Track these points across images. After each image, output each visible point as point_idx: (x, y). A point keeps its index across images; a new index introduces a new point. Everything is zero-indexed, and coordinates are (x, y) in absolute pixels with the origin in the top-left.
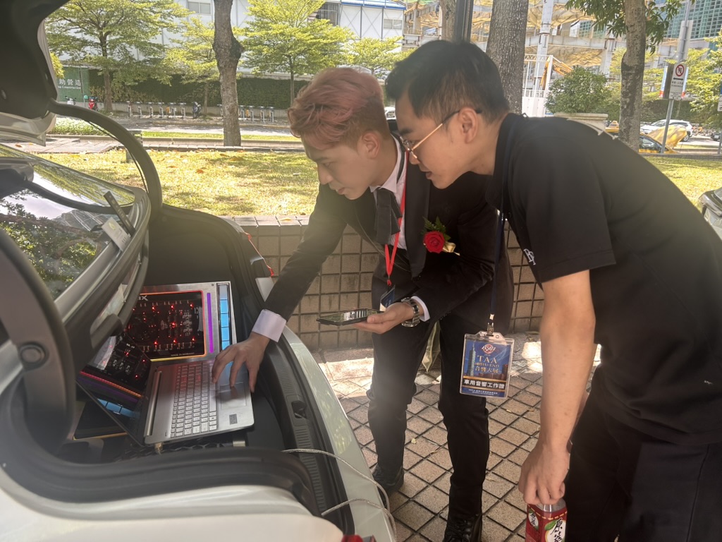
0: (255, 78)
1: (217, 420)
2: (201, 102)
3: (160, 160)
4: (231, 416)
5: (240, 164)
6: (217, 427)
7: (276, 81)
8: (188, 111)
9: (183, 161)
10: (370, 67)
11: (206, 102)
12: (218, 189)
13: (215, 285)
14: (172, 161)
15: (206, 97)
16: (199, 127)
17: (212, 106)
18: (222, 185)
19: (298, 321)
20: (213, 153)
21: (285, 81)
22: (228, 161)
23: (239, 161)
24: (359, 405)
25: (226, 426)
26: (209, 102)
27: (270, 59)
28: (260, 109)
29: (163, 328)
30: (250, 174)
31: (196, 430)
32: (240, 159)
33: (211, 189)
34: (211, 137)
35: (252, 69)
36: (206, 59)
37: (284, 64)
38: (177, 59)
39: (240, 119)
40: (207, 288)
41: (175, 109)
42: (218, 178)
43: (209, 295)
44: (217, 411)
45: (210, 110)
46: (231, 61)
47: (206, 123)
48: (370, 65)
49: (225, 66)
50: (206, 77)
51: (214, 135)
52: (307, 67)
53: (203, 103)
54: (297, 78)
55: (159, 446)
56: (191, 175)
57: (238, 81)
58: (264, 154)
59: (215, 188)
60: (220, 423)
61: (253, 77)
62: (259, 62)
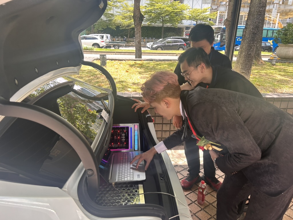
0: (148, 26)
1: (133, 176)
2: (127, 36)
3: (112, 65)
4: (138, 175)
5: (142, 67)
6: (133, 179)
7: (157, 27)
8: (122, 40)
9: (121, 66)
10: (196, 21)
11: (128, 36)
12: (133, 80)
13: (133, 125)
14: (117, 66)
15: (129, 34)
16: (126, 46)
17: (131, 38)
18: (135, 78)
19: (161, 133)
20: (132, 62)
21: (160, 27)
22: (137, 65)
23: (141, 66)
24: (184, 169)
25: (136, 179)
26: (130, 36)
27: (154, 18)
28: (149, 39)
29: (115, 139)
30: (145, 72)
31: (126, 179)
32: (141, 65)
33: (131, 80)
34: (130, 51)
35: (147, 23)
36: (129, 19)
37: (160, 20)
38: (118, 19)
39: (142, 43)
40: (130, 125)
41: (117, 39)
42: (134, 75)
43: (131, 128)
44: (133, 172)
45: (130, 39)
46: (139, 22)
47: (128, 45)
48: (196, 20)
49: (137, 24)
50: (129, 26)
51: (131, 50)
52: (169, 21)
53: (128, 37)
54: (165, 26)
55: (113, 184)
56: (124, 73)
57: (142, 28)
58: (151, 62)
59: (132, 79)
60: (134, 177)
61: (147, 26)
62: (150, 19)
